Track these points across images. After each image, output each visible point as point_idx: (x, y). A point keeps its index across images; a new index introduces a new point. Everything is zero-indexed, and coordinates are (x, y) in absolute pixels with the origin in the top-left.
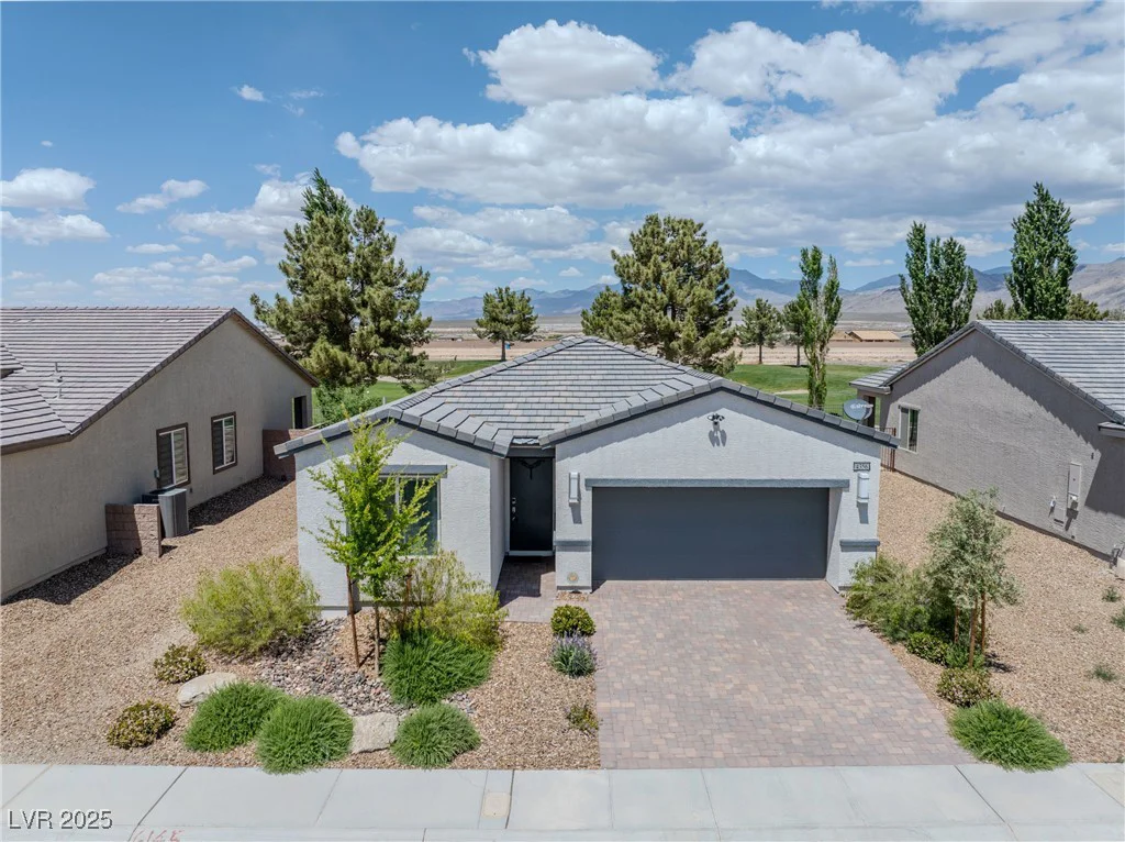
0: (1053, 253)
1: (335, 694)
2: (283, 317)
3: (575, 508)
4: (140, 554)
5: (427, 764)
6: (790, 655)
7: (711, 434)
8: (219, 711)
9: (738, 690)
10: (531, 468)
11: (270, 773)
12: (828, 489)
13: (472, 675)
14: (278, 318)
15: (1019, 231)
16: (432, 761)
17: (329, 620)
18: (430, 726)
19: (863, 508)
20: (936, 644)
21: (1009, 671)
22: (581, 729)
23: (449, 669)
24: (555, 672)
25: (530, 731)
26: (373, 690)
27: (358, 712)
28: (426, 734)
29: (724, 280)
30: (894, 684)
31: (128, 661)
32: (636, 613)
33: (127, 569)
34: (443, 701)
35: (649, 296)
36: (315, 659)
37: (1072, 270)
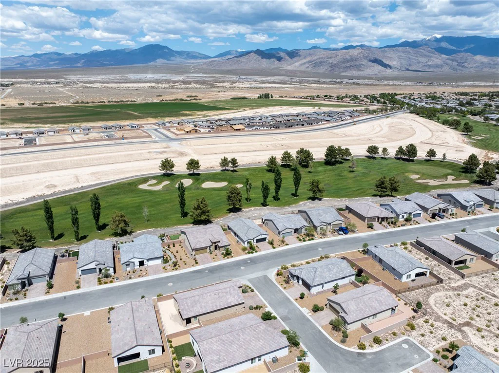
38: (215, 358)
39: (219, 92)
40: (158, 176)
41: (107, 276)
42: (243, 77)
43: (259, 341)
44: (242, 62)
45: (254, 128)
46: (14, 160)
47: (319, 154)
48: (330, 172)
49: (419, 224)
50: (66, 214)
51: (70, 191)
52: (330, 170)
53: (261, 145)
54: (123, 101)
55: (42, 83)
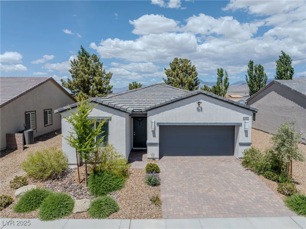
0: (288, 70)
1: (71, 193)
2: (70, 85)
3: (154, 132)
4: (17, 149)
5: (100, 217)
6: (225, 179)
7: (197, 108)
8: (27, 198)
9: (210, 190)
10: (140, 121)
11: (42, 221)
12: (235, 126)
13: (118, 186)
14: (68, 85)
15: (278, 64)
16: (102, 216)
17: (72, 168)
18: (101, 203)
19: (246, 132)
20: (274, 175)
21: (299, 184)
22: (155, 204)
23: (110, 184)
24: (147, 185)
25: (137, 205)
26: (84, 191)
27: (78, 198)
28: (99, 206)
29: (196, 76)
30: (262, 188)
31: (3, 181)
32: (174, 166)
33: (12, 154)
34: (108, 195)
35: (175, 80)
36: (66, 181)
37: (293, 74)
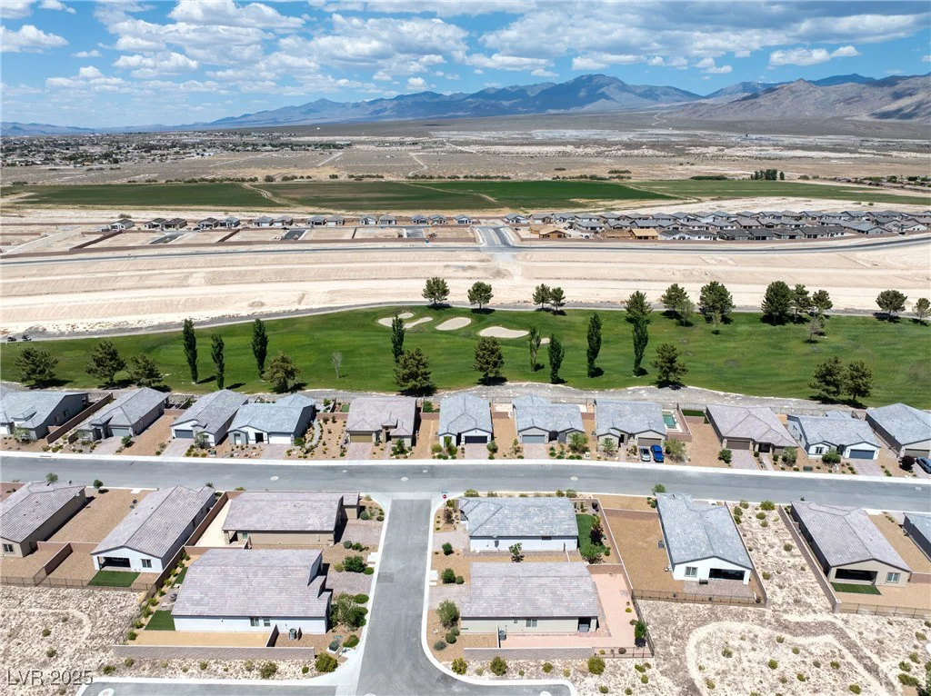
38: (197, 596)
39: (682, 164)
40: (419, 307)
41: (203, 445)
42: (754, 136)
43: (280, 592)
44: (761, 106)
45: (677, 237)
46: (247, 261)
47: (748, 297)
48: (760, 338)
49: (854, 473)
50: (246, 348)
51: (277, 314)
52: (765, 334)
53: (662, 269)
54: (489, 177)
55: (392, 144)
